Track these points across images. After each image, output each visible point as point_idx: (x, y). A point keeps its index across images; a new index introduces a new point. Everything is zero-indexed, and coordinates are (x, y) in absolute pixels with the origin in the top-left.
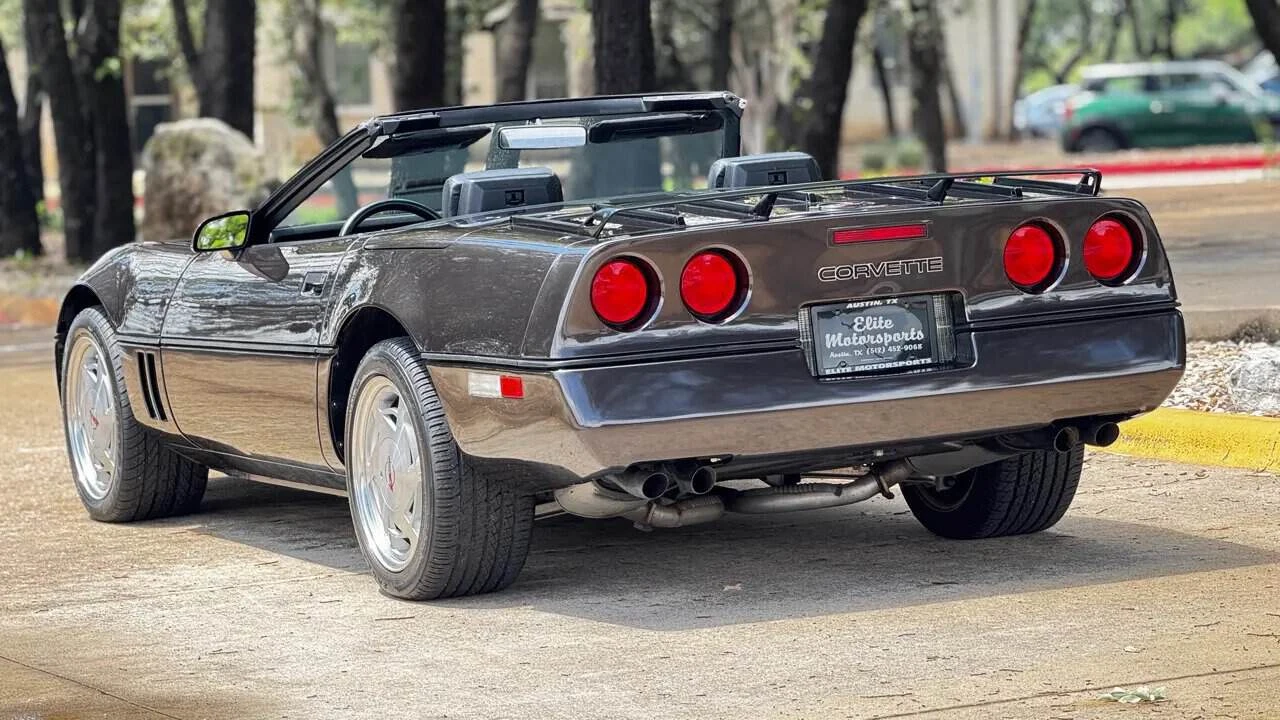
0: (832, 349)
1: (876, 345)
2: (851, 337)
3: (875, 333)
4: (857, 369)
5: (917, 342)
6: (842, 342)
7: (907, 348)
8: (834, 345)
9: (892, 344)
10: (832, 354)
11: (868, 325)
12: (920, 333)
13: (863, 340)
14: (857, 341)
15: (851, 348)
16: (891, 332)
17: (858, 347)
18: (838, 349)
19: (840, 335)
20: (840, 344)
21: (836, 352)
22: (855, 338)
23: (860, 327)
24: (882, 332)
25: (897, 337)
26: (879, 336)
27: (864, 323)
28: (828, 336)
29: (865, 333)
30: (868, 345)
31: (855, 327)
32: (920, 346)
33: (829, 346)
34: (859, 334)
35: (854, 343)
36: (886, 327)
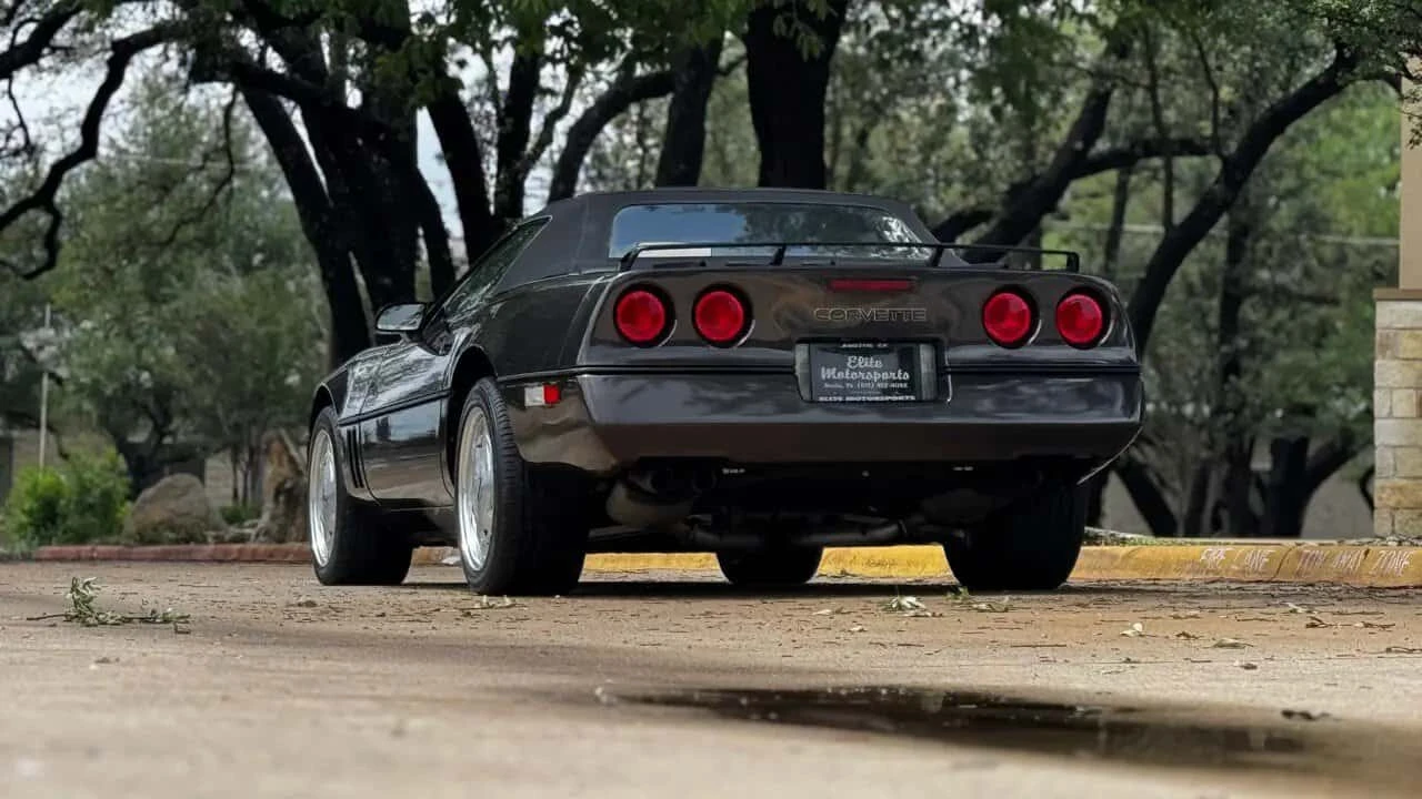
0: (827, 380)
1: (866, 381)
2: (844, 372)
3: (866, 370)
4: (848, 399)
5: (903, 381)
6: (836, 375)
7: (893, 385)
8: (828, 377)
9: (880, 380)
10: (826, 384)
11: (860, 363)
12: (906, 374)
13: (854, 375)
14: (850, 376)
15: (844, 381)
16: (880, 371)
17: (850, 381)
18: (831, 381)
19: (834, 369)
20: (834, 377)
21: (830, 384)
22: (847, 373)
23: (852, 365)
24: (872, 370)
25: (885, 376)
26: (869, 373)
27: (857, 362)
28: (823, 369)
29: (857, 370)
30: (859, 380)
31: (849, 364)
32: (905, 385)
33: (824, 377)
34: (851, 370)
35: (847, 377)
36: (876, 366)
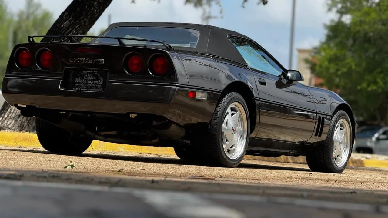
1: (89, 83)
2: (83, 80)
6: (80, 81)
7: (97, 86)
8: (77, 82)
9: (93, 84)
10: (76, 84)
12: (101, 82)
13: (85, 82)
14: (84, 81)
16: (94, 80)
17: (84, 83)
19: (80, 79)
20: (79, 82)
21: (78, 84)
22: (83, 81)
23: (85, 78)
25: (95, 82)
26: (90, 81)
27: (87, 77)
28: (76, 79)
29: (87, 80)
30: (87, 83)
31: (84, 78)
32: (101, 86)
33: (76, 82)
34: (85, 80)
35: (83, 82)
36: (93, 79)
